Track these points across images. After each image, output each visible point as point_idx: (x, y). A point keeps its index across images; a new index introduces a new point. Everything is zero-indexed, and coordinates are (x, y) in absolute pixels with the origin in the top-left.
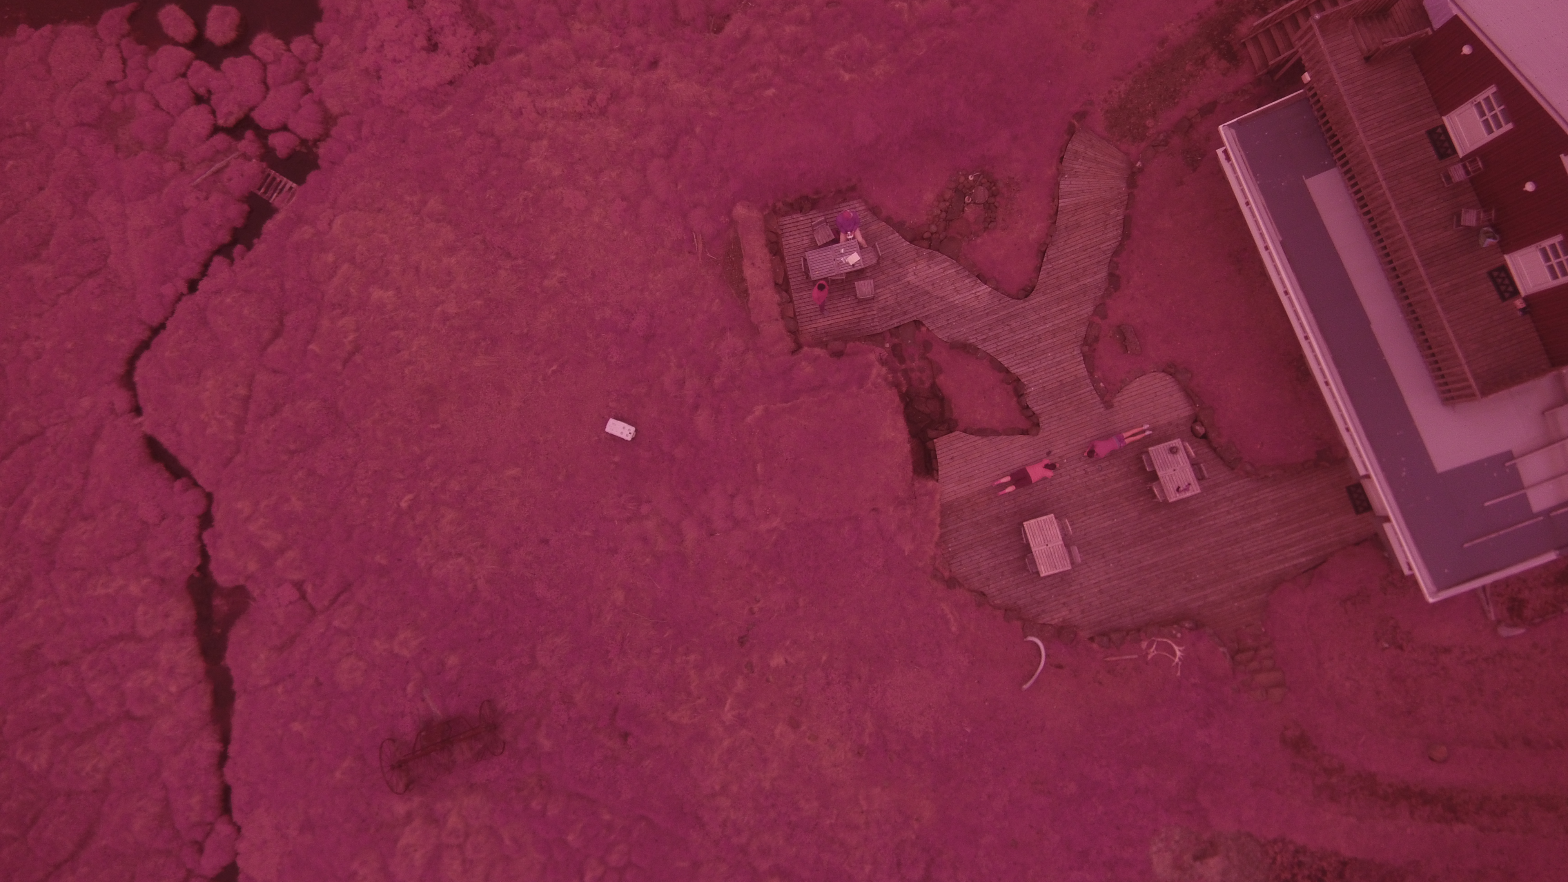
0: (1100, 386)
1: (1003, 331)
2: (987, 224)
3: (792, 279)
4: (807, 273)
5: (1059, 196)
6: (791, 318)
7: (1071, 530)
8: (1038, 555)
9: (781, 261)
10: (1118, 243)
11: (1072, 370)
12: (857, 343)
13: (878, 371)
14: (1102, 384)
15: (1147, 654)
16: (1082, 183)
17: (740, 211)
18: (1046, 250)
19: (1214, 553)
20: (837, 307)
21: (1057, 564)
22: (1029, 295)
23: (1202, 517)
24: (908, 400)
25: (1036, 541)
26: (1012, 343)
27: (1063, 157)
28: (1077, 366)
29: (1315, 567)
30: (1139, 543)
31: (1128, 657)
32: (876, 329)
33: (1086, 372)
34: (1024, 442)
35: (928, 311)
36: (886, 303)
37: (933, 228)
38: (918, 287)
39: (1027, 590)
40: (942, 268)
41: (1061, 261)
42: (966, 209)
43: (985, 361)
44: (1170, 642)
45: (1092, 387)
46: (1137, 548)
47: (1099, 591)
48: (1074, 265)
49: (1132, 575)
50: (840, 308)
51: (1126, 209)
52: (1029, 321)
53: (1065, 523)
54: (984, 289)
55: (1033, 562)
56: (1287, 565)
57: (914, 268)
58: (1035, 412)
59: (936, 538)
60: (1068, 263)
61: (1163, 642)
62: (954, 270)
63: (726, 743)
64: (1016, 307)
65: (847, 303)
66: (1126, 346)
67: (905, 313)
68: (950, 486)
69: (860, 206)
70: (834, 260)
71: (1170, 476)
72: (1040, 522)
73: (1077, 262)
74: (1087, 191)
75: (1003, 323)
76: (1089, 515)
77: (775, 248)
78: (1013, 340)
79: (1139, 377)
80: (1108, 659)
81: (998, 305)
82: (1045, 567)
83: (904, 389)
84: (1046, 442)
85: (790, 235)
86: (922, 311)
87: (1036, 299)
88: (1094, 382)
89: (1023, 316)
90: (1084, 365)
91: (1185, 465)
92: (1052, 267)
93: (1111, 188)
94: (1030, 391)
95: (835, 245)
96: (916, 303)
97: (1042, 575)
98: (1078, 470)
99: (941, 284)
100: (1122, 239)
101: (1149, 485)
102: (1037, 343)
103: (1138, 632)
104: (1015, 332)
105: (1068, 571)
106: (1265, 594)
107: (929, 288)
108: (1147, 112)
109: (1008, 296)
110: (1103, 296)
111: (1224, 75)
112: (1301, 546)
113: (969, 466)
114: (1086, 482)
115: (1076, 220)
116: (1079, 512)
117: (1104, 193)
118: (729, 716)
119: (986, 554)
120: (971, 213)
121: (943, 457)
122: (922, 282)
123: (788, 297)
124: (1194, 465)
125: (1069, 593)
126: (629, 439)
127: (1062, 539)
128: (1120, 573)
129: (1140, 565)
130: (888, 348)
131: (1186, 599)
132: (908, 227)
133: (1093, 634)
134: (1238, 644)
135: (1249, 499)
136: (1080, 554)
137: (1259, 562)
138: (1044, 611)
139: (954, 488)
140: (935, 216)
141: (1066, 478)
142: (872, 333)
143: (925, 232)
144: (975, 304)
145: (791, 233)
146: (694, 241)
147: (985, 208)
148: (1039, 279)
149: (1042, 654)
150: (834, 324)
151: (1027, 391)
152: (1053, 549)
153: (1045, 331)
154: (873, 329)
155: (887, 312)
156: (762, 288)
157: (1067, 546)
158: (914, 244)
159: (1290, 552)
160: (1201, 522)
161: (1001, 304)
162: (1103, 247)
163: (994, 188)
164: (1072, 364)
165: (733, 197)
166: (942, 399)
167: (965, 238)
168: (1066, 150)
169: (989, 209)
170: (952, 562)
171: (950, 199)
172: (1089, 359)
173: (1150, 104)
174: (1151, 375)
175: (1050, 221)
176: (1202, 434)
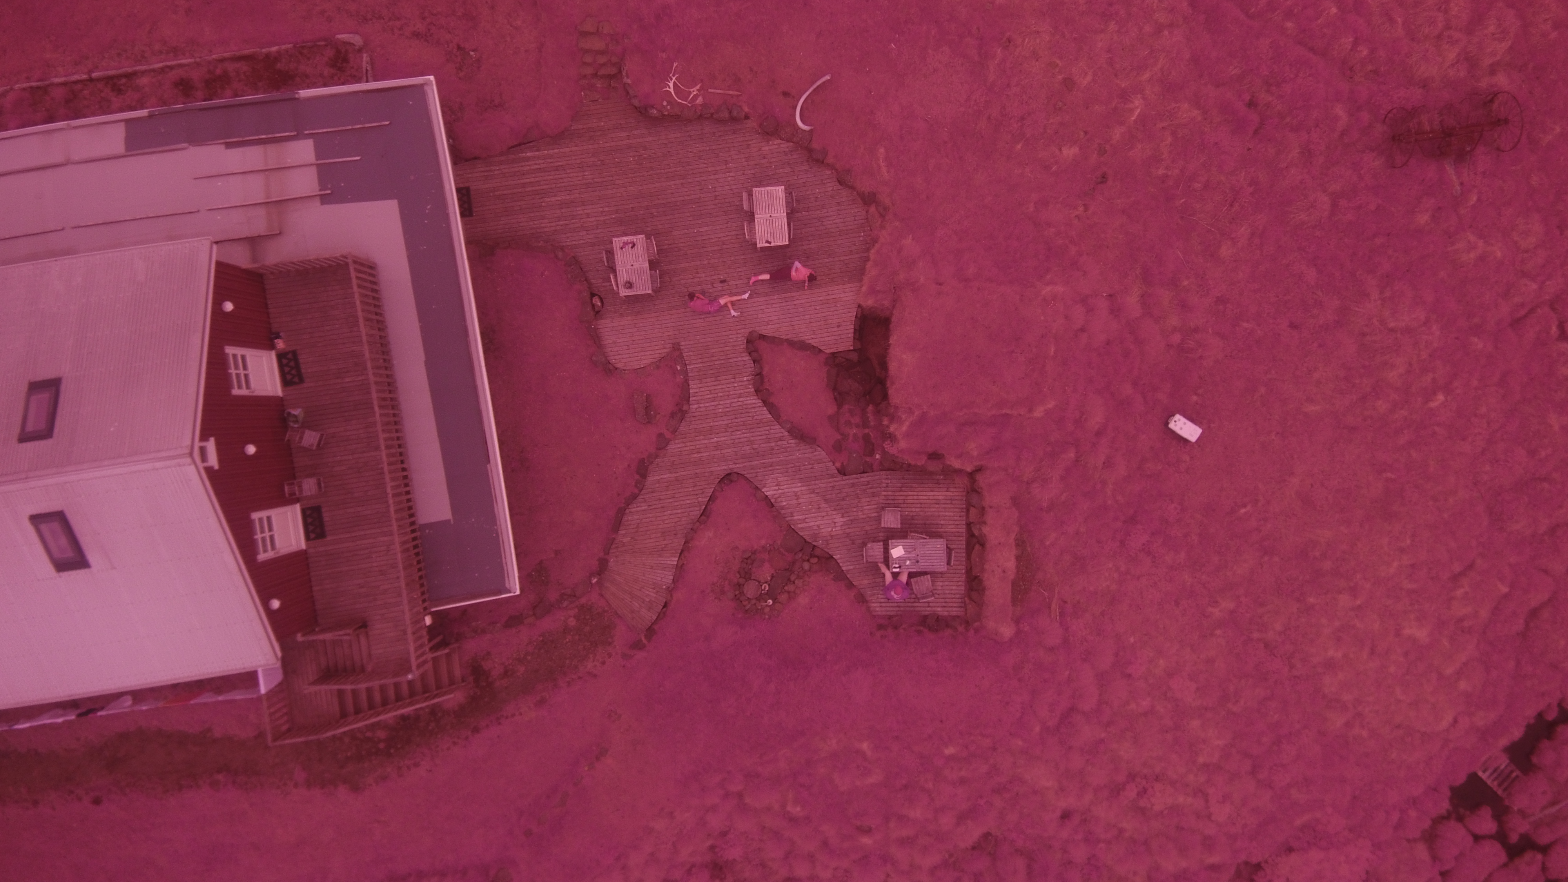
0: (680, 367)
1: (760, 444)
2: (752, 557)
3: (962, 548)
4: (949, 550)
5: (676, 568)
6: (974, 507)
7: (745, 226)
8: (781, 207)
9: (971, 568)
10: (630, 506)
11: (703, 389)
12: (912, 462)
13: (899, 429)
14: (678, 368)
15: (699, 91)
16: (650, 576)
18: (700, 517)
19: (611, 179)
20: (921, 508)
21: (766, 196)
22: (727, 475)
23: (613, 216)
24: (867, 397)
25: (780, 223)
26: (753, 430)
27: (664, 607)
28: (697, 392)
29: (520, 145)
30: (678, 203)
31: (718, 91)
32: (887, 475)
33: (690, 384)
34: (765, 327)
35: (830, 482)
36: (868, 500)
37: (806, 566)
38: (835, 510)
39: (797, 178)
40: (806, 523)
41: (688, 502)
42: (769, 578)
43: (784, 418)
44: (676, 99)
45: (688, 367)
46: (682, 199)
47: (727, 164)
48: (676, 495)
49: (693, 173)
50: (919, 506)
51: (614, 539)
52: (733, 449)
53: (748, 235)
54: (769, 492)
55: (788, 203)
56: (546, 152)
57: (834, 530)
58: (748, 354)
59: (877, 246)
60: (681, 499)
61: (682, 100)
62: (795, 518)
63: (1146, 76)
64: (741, 466)
65: (910, 510)
66: (647, 401)
67: (853, 485)
68: (848, 299)
69: (875, 607)
70: (918, 555)
71: (638, 261)
72: (773, 241)
73: (673, 497)
74: (647, 567)
75: (758, 453)
76: (719, 241)
77: (974, 583)
78: (752, 432)
79: (641, 368)
80: (737, 93)
81: (759, 472)
82: (778, 195)
83: (870, 408)
84: (743, 323)
85: (955, 594)
86: (836, 484)
87: (721, 469)
88: (685, 372)
89: (737, 455)
90: (691, 391)
91: (622, 269)
92: (698, 498)
93: (623, 564)
94: (748, 377)
95: (914, 570)
96: (839, 493)
97: (783, 187)
99: (810, 507)
100: (625, 510)
101: (658, 258)
102: (730, 425)
103: (701, 115)
104: (748, 441)
105: (757, 186)
106: (573, 128)
107: (823, 505)
108: (572, 633)
109: (747, 479)
110: (657, 456)
111: (489, 653)
112: (528, 168)
113: (823, 315)
114: (715, 275)
115: (665, 540)
116: (728, 246)
117: (632, 560)
118: (1137, 103)
119: (829, 222)
120: (765, 573)
121: (849, 330)
122: (830, 513)
123: (973, 529)
124: (612, 268)
125: (757, 167)
126: (1178, 417)
127: (755, 222)
128: (704, 177)
129: (683, 181)
130: (879, 452)
131: (647, 139)
132: (831, 573)
133: (745, 121)
134: (610, 85)
135: (566, 225)
136: (742, 200)
137: (570, 161)
138: (786, 154)
139: (844, 296)
140: (801, 579)
141: (734, 283)
142: (892, 472)
143: (815, 563)
144: (782, 478)
145: (953, 596)
146: (1060, 613)
147: (751, 575)
148: (713, 489)
149: (799, 110)
150: (933, 491)
151: (750, 377)
152: (766, 214)
153: (720, 434)
154: (889, 476)
155: (871, 491)
156: (1000, 544)
157: (751, 213)
158: (829, 554)
159: (539, 164)
160: (616, 212)
161: (756, 473)
162: (644, 507)
163: (737, 592)
164: (701, 396)
165: (1012, 648)
166: (834, 389)
167: (776, 548)
168: (660, 613)
169: (746, 572)
170: (864, 221)
171: (783, 593)
172: (684, 396)
173: (567, 642)
174: (628, 368)
175: (690, 545)
176: (596, 297)
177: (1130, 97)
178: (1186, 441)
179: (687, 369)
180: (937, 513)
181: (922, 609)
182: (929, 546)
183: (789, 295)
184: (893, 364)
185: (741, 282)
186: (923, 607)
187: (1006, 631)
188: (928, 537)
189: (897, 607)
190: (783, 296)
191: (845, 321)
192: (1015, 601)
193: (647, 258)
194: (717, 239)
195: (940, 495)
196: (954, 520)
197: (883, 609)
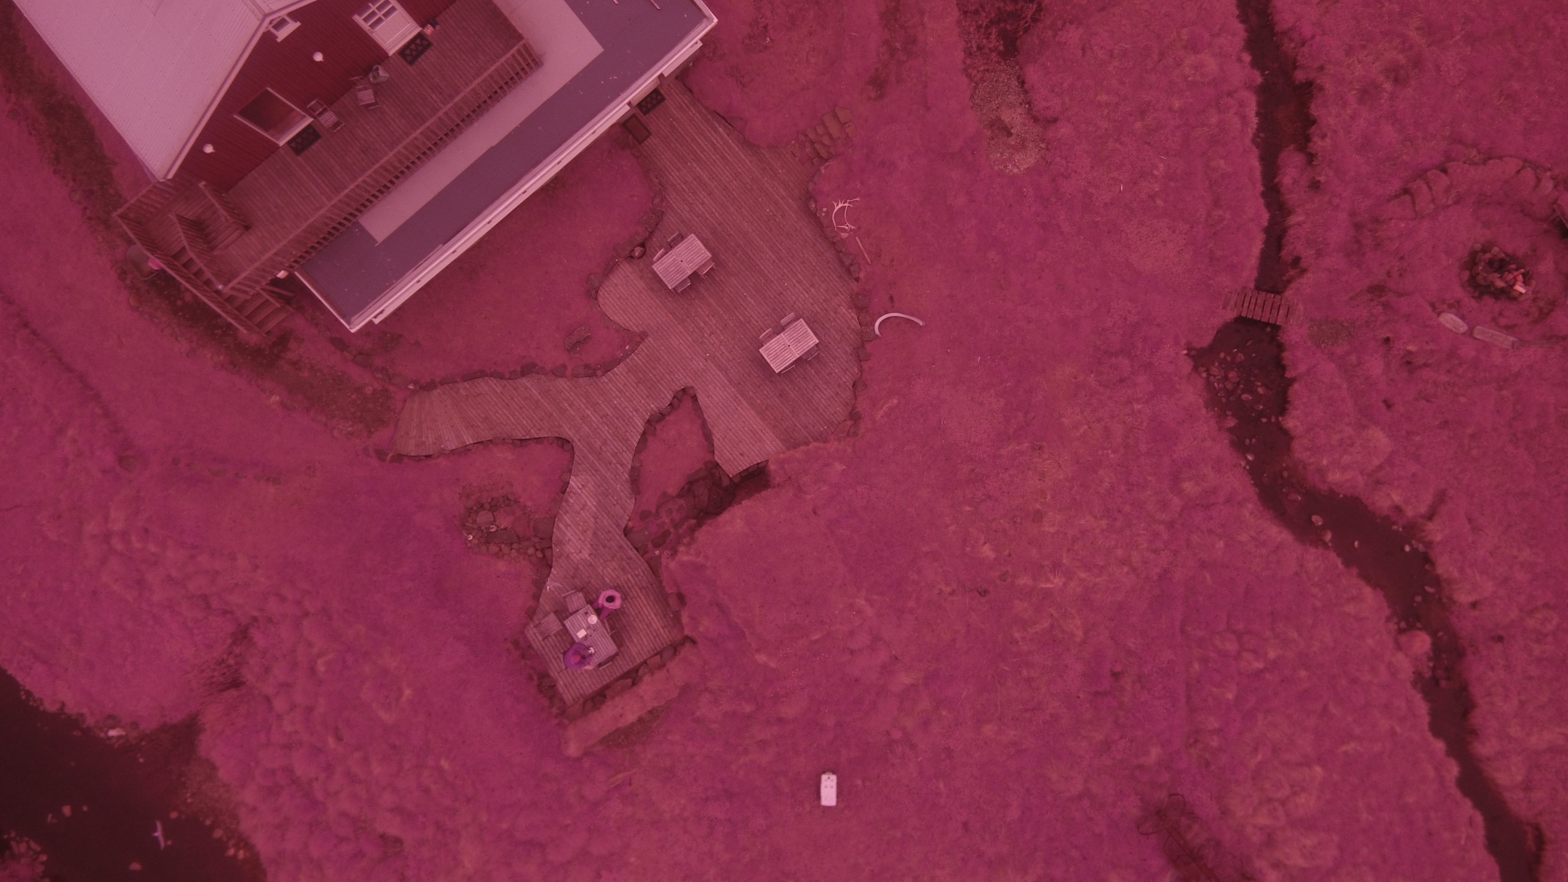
0: (629, 348)
1: (608, 451)
2: (511, 502)
4: (612, 658)
5: (464, 446)
6: (661, 657)
7: (768, 330)
8: (801, 351)
9: (610, 687)
10: (492, 378)
11: (622, 377)
12: (664, 584)
13: (685, 556)
14: (627, 348)
15: (851, 230)
16: (444, 430)
17: (573, 750)
18: (518, 440)
19: (743, 204)
20: (636, 614)
21: (802, 332)
22: (564, 439)
23: (714, 222)
24: (702, 514)
25: (789, 357)
26: (616, 438)
27: (426, 456)
28: (617, 374)
29: (724, 118)
30: (757, 268)
31: (860, 245)
32: (646, 570)
33: (620, 365)
34: (704, 396)
35: (611, 527)
36: (616, 567)
37: (531, 551)
38: (592, 545)
39: (836, 348)
40: (567, 528)
41: (524, 422)
42: (502, 527)
43: (641, 458)
44: (833, 216)
45: (632, 355)
46: (763, 268)
47: (812, 287)
48: (524, 410)
49: (788, 265)
50: (637, 611)
51: (457, 382)
52: (590, 432)
53: (763, 337)
54: (574, 483)
55: (809, 352)
56: (730, 141)
57: (574, 555)
58: (673, 396)
59: (822, 445)
60: (523, 415)
61: (835, 220)
62: (565, 517)
64: (581, 446)
66: (584, 339)
67: (621, 547)
68: (768, 448)
69: (531, 628)
71: (688, 263)
72: (771, 359)
73: (521, 408)
74: (451, 423)
75: (600, 454)
76: (749, 317)
77: (598, 698)
78: (613, 438)
79: (610, 318)
80: (869, 260)
81: (585, 465)
82: (809, 341)
83: (693, 521)
84: (696, 378)
85: (582, 687)
86: (613, 532)
87: (568, 432)
88: (627, 355)
89: (587, 438)
90: (615, 369)
91: (673, 254)
92: (533, 428)
93: (441, 402)
94: (655, 407)
96: (608, 540)
97: (817, 341)
98: (712, 341)
99: (582, 523)
100: (486, 376)
101: (704, 277)
102: (608, 416)
103: (835, 243)
104: (605, 440)
105: (805, 320)
106: (762, 151)
107: (590, 533)
108: (359, 396)
109: (573, 459)
110: (545, 374)
111: (302, 340)
112: (710, 135)
113: (744, 437)
114: (720, 331)
115: (482, 423)
116: (749, 327)
117: (448, 407)
118: (1056, 581)
119: (818, 395)
120: (504, 522)
121: (744, 464)
122: (586, 543)
123: (642, 667)
124: (672, 247)
125: (825, 312)
126: (835, 777)
127: (777, 335)
128: (790, 275)
129: (777, 261)
130: (660, 551)
131: (791, 213)
132: (537, 575)
133: (854, 280)
134: (813, 158)
135: (684, 191)
136: (787, 315)
137: (736, 165)
138: (849, 328)
139: (768, 443)
140: (518, 553)
141: (723, 349)
142: (651, 572)
143: (537, 557)
144: (591, 486)
145: (579, 687)
146: (617, 784)
147: (496, 510)
148: (548, 436)
149: (888, 316)
150: (655, 615)
151: (656, 410)
152: (789, 340)
153: (595, 413)
154: (646, 572)
155: (625, 565)
156: (643, 697)
157: (782, 329)
158: (552, 564)
159: (718, 142)
160: (720, 224)
161: (583, 463)
162: (498, 389)
163: (475, 508)
164: (617, 379)
165: (562, 763)
166: (690, 483)
167: (530, 518)
168: (419, 456)
169: (496, 506)
170: (836, 422)
171: (497, 546)
172: (608, 367)
173: (350, 397)
174: (603, 308)
175: (490, 446)
176: (641, 248)
177: (1058, 572)
178: (819, 798)
180: (640, 631)
181: (553, 669)
182: (604, 641)
183: (741, 398)
184: (728, 515)
185: (728, 354)
188: (611, 635)
189: (541, 647)
190: (738, 395)
191: (748, 457)
192: (604, 741)
193: (695, 268)
194: (749, 315)
195: (657, 623)
196: (642, 649)
197: (534, 637)
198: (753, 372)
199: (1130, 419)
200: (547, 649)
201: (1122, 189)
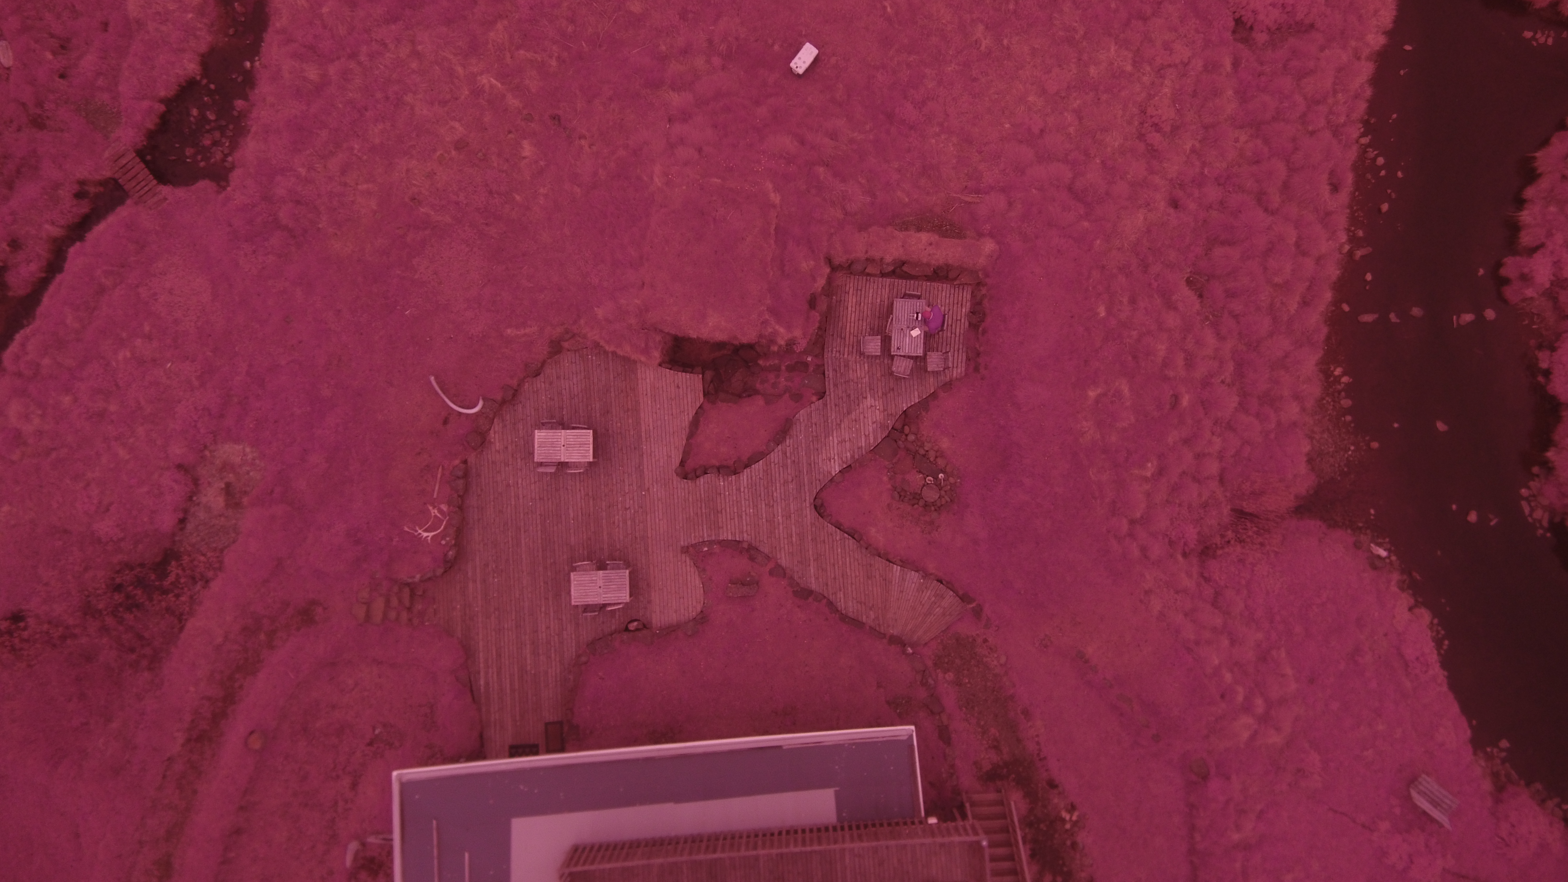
0: (705, 547)
1: (788, 473)
2: (899, 490)
3: (905, 283)
4: (905, 296)
5: (904, 567)
6: (865, 269)
7: (571, 472)
8: (557, 434)
9: (925, 276)
10: (839, 609)
11: (729, 526)
12: (817, 325)
13: (783, 334)
14: (706, 549)
15: (434, 507)
16: (910, 594)
18: (855, 540)
19: (513, 601)
20: (863, 320)
21: (543, 449)
22: (816, 511)
23: (551, 603)
25: (571, 437)
26: (773, 479)
27: (942, 583)
28: (731, 533)
29: (472, 691)
30: (544, 537)
31: (437, 488)
32: (828, 351)
33: (723, 539)
34: (673, 460)
35: (831, 407)
36: (852, 371)
37: (911, 437)
38: (858, 405)
39: (529, 417)
40: (869, 434)
41: (839, 550)
42: (921, 476)
43: (765, 448)
44: (440, 531)
45: (706, 540)
46: (539, 532)
47: (509, 485)
48: (832, 561)
49: (516, 521)
50: (861, 322)
51: (870, 627)
52: (791, 501)
53: (580, 469)
54: (836, 468)
55: (552, 427)
56: (482, 665)
57: (878, 408)
58: (698, 478)
59: (602, 343)
60: (836, 557)
61: (442, 525)
62: (863, 445)
63: (460, 70)
64: (807, 494)
66: (736, 584)
67: (835, 385)
68: (652, 376)
69: (957, 373)
71: (596, 582)
72: (588, 446)
73: (834, 565)
74: (901, 596)
75: (796, 476)
76: (584, 499)
77: (941, 274)
78: (776, 481)
79: (703, 587)
80: (440, 470)
81: (815, 476)
82: (543, 437)
83: (761, 362)
84: (667, 480)
85: (950, 294)
86: (833, 403)
87: (809, 514)
88: (711, 543)
89: (797, 498)
90: (730, 538)
91: (602, 598)
92: (836, 540)
93: (896, 620)
94: (721, 481)
96: (842, 399)
97: (536, 431)
98: (631, 502)
99: (854, 429)
100: (842, 613)
101: (594, 562)
102: (766, 503)
103: (459, 507)
104: (784, 485)
105: (534, 458)
106: (460, 636)
107: (853, 416)
108: (962, 678)
109: (821, 490)
110: (792, 578)
111: (975, 763)
112: (496, 684)
113: (666, 401)
114: (617, 506)
115: (875, 577)
116: (591, 490)
117: (893, 611)
118: (485, 82)
119: (575, 389)
120: (916, 479)
121: (683, 377)
122: (861, 410)
123: (887, 271)
124: (601, 608)
125: (515, 455)
126: (792, 65)
127: (567, 462)
128: (521, 508)
129: (522, 530)
130: (805, 357)
131: (478, 562)
132: (921, 413)
133: (469, 464)
134: (420, 595)
135: (556, 650)
136: (546, 473)
137: (493, 640)
138: (505, 426)
139: (649, 379)
140: (923, 444)
141: (627, 487)
142: (825, 346)
143: (910, 429)
144: (823, 455)
145: (952, 296)
146: (975, 194)
147: (916, 494)
148: (829, 524)
149: (463, 410)
150: (847, 309)
151: (721, 478)
152: (560, 450)
153: (775, 514)
154: (830, 349)
155: (842, 368)
156: (903, 246)
157: (559, 465)
158: (902, 414)
159: (493, 673)
160: (547, 599)
161: (816, 480)
162: (841, 595)
163: (933, 508)
164: (735, 529)
165: (1006, 242)
166: (740, 396)
167: (892, 466)
168: (947, 587)
169: (914, 498)
170: (577, 354)
171: (936, 463)
172: (734, 545)
173: (969, 682)
174: (702, 600)
175: (882, 552)
176: (629, 627)
177: (478, 88)
178: (816, 60)
179: (707, 541)
180: (869, 305)
181: (962, 326)
182: (900, 315)
183: (643, 434)
184: (717, 336)
185: (626, 480)
186: (960, 326)
187: (989, 247)
188: (891, 316)
189: (958, 351)
190: (644, 440)
191: (674, 381)
192: (960, 235)
193: (594, 572)
194: (583, 501)
195: (851, 301)
196: (878, 289)
197: (959, 363)
198: (616, 450)
199: (317, 165)
200: (956, 347)
201: (169, 365)
